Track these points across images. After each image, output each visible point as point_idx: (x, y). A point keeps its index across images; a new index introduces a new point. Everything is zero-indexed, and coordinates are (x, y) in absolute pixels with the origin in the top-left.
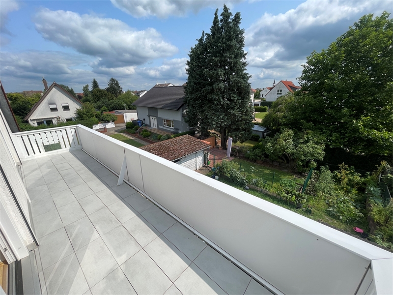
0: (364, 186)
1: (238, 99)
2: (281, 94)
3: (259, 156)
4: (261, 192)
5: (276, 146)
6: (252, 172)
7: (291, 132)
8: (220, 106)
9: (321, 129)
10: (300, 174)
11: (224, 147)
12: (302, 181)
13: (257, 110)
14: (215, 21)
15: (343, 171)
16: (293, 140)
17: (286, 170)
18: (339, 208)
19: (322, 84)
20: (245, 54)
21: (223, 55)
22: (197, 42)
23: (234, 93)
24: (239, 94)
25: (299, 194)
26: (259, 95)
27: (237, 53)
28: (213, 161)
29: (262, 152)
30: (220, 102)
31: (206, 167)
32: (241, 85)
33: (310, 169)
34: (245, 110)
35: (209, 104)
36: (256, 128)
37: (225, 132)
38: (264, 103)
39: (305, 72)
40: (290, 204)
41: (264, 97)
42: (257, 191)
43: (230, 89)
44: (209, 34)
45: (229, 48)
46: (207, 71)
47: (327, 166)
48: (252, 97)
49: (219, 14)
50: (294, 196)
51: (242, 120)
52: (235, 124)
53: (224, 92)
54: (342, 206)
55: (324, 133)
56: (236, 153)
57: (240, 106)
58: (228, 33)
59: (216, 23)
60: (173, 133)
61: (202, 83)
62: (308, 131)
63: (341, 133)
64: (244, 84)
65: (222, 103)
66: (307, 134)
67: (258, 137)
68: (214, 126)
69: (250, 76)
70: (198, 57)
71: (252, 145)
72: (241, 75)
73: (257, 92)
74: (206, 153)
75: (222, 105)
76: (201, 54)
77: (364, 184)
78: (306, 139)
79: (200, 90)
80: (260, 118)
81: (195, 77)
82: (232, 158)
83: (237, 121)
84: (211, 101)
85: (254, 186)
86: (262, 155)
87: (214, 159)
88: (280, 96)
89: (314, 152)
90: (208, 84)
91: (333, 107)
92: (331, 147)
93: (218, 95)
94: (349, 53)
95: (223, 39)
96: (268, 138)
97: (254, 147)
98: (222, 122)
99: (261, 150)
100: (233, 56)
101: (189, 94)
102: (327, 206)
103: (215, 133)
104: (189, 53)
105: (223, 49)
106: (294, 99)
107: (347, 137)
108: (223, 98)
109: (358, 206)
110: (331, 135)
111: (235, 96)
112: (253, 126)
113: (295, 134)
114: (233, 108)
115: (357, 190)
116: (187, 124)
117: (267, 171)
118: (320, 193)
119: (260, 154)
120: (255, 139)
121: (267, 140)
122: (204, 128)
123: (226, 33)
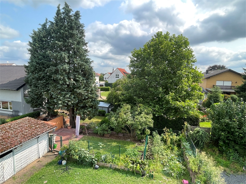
0: (179, 143)
1: (83, 80)
2: (118, 77)
3: (106, 131)
4: (110, 168)
5: (119, 119)
6: (100, 148)
7: (129, 106)
8: (66, 86)
9: (148, 103)
10: (140, 141)
11: (73, 125)
12: (142, 147)
13: (102, 90)
14: (58, 13)
15: (167, 133)
16: (131, 113)
17: (129, 140)
18: (170, 166)
19: (143, 70)
20: (87, 43)
21: (66, 41)
22: (40, 27)
23: (79, 74)
24: (84, 75)
25: (142, 161)
26: (103, 78)
27: (79, 41)
28: (59, 144)
29: (108, 126)
30: (66, 82)
31: (51, 151)
32: (85, 68)
33: (146, 135)
34: (90, 89)
35: (55, 84)
36: (101, 104)
37: (73, 111)
38: (107, 84)
39: (132, 62)
40: (136, 173)
41: (107, 79)
42: (107, 168)
43: (75, 70)
44: (52, 22)
45: (72, 36)
46: (50, 53)
47: (157, 131)
48: (97, 79)
49: (61, 8)
50: (138, 165)
51: (88, 98)
52: (82, 102)
53: (69, 72)
54: (171, 163)
55: (151, 105)
56: (85, 130)
57: (85, 85)
58: (69, 24)
59: (59, 14)
60: (12, 116)
61: (46, 63)
62: (140, 105)
63: (159, 104)
64: (87, 67)
65: (68, 83)
66: (140, 107)
67: (105, 112)
68: (61, 105)
69: (92, 61)
70: (41, 40)
71: (100, 120)
72: (84, 59)
73: (101, 76)
74: (51, 136)
75: (68, 85)
76: (44, 37)
77: (179, 140)
78: (140, 111)
79: (44, 70)
80: (105, 96)
81: (38, 57)
82: (81, 136)
83: (84, 100)
84: (56, 81)
85: (103, 163)
86: (109, 129)
87: (61, 141)
88: (118, 79)
89: (146, 121)
90: (52, 65)
91: (152, 87)
92: (156, 115)
93: (63, 75)
94: (155, 51)
95: (65, 27)
96: (112, 112)
97: (101, 122)
98: (69, 101)
99: (107, 124)
100: (76, 42)
101: (30, 74)
102: (162, 166)
103: (63, 113)
104: (31, 35)
105: (66, 36)
106: (127, 81)
107: (164, 108)
108: (69, 79)
109: (180, 161)
110: (154, 107)
111: (80, 76)
112: (98, 103)
113: (132, 107)
114: (79, 88)
115: (177, 147)
116: (30, 105)
117: (114, 144)
118: (156, 156)
119: (107, 128)
120: (102, 114)
121: (111, 114)
122: (50, 108)
123: (68, 24)
